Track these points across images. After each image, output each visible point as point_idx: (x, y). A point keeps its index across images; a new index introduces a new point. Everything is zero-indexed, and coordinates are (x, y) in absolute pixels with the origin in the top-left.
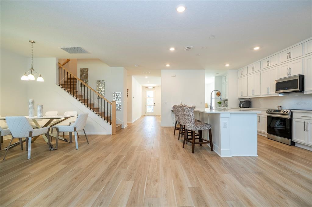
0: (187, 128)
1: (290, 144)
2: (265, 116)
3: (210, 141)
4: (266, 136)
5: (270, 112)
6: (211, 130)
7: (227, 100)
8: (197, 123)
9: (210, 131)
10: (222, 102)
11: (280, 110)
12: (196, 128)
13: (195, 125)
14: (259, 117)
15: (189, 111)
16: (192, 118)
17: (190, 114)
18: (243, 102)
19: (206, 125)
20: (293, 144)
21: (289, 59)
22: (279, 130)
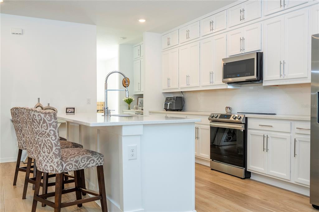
0: (40, 168)
1: (243, 176)
2: (206, 126)
3: (101, 195)
4: (209, 165)
5: (214, 118)
6: (102, 166)
7: (142, 95)
8: (68, 153)
9: (100, 169)
10: (133, 99)
11: (229, 114)
12: (64, 165)
13: (61, 159)
14: (197, 129)
15: (44, 122)
16: (53, 142)
17: (48, 131)
18: (171, 99)
19: (90, 156)
20: (248, 175)
21: (243, 21)
22: (226, 150)
